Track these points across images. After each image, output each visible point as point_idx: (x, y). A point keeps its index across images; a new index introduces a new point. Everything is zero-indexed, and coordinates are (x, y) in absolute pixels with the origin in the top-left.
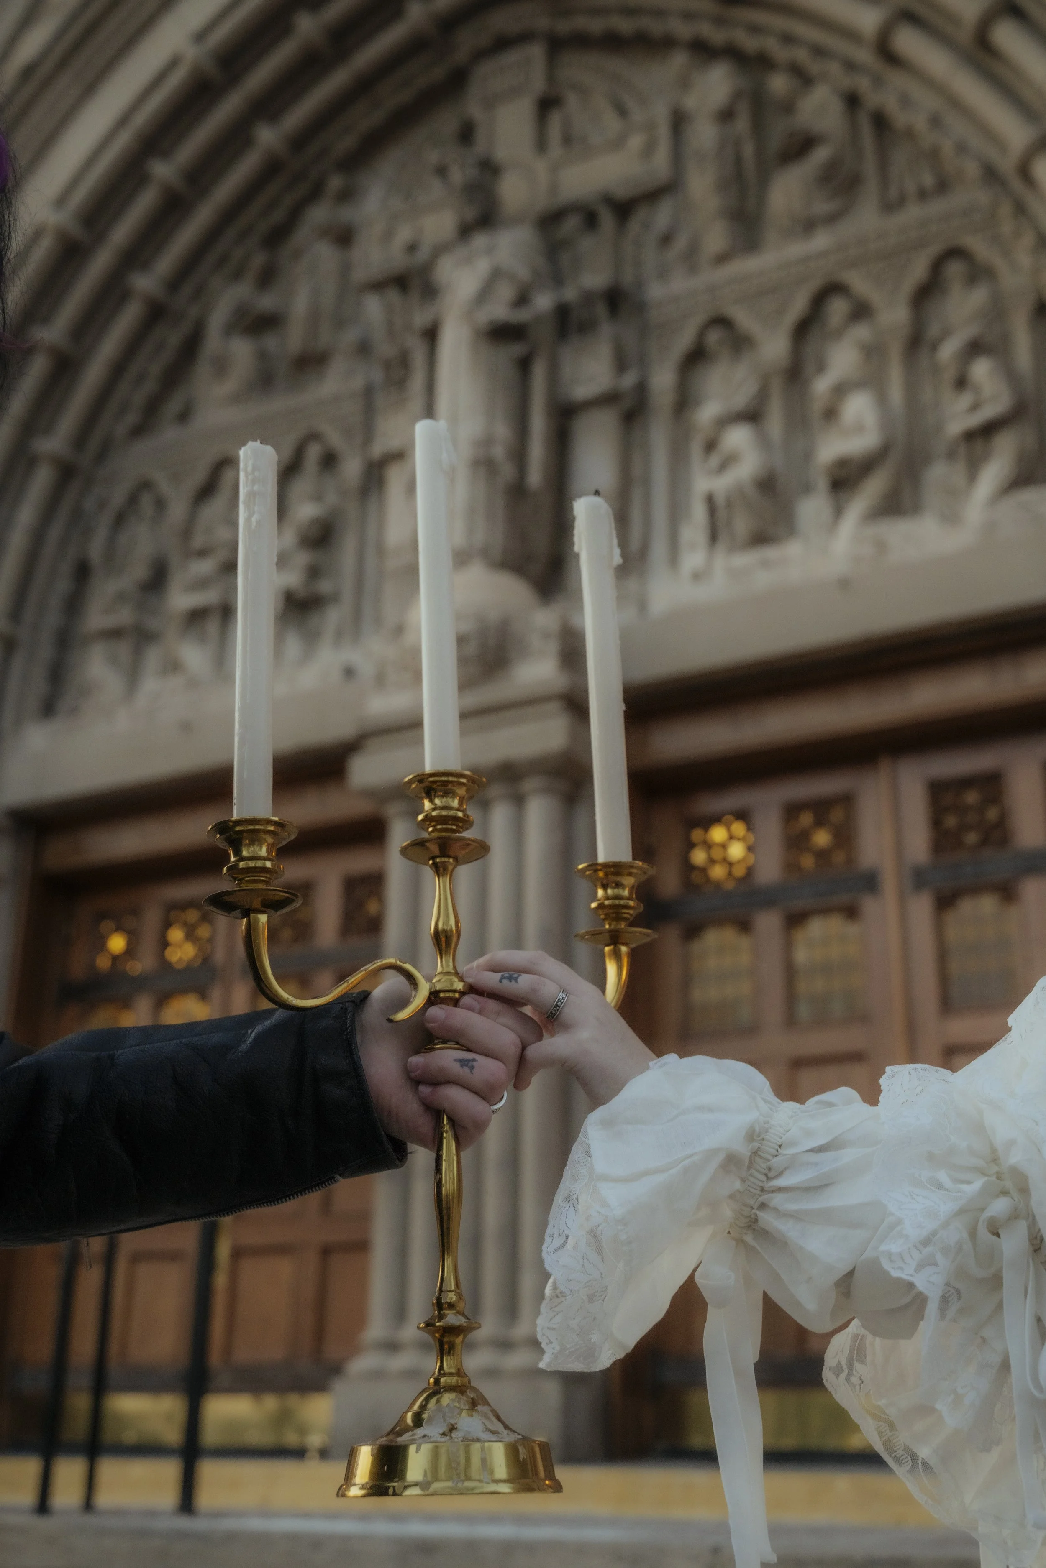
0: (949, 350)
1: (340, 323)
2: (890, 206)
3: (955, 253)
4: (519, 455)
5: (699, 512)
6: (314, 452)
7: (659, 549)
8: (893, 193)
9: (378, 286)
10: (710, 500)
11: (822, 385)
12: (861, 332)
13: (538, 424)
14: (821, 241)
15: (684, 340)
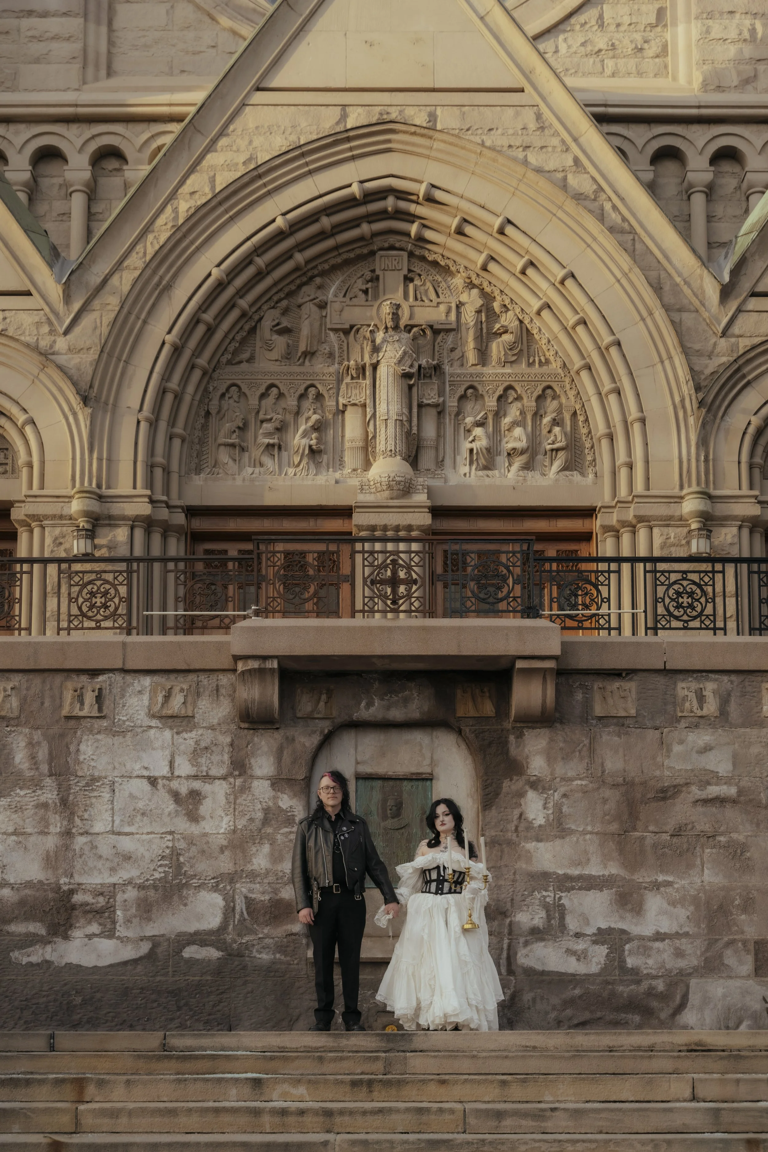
0: (546, 420)
1: (321, 342)
2: (530, 365)
3: (549, 387)
4: (410, 421)
5: (466, 454)
6: (312, 391)
7: (448, 462)
8: (531, 361)
9: (336, 330)
10: (471, 451)
11: (507, 421)
12: (518, 405)
13: (415, 410)
14: (508, 370)
15: (461, 391)
